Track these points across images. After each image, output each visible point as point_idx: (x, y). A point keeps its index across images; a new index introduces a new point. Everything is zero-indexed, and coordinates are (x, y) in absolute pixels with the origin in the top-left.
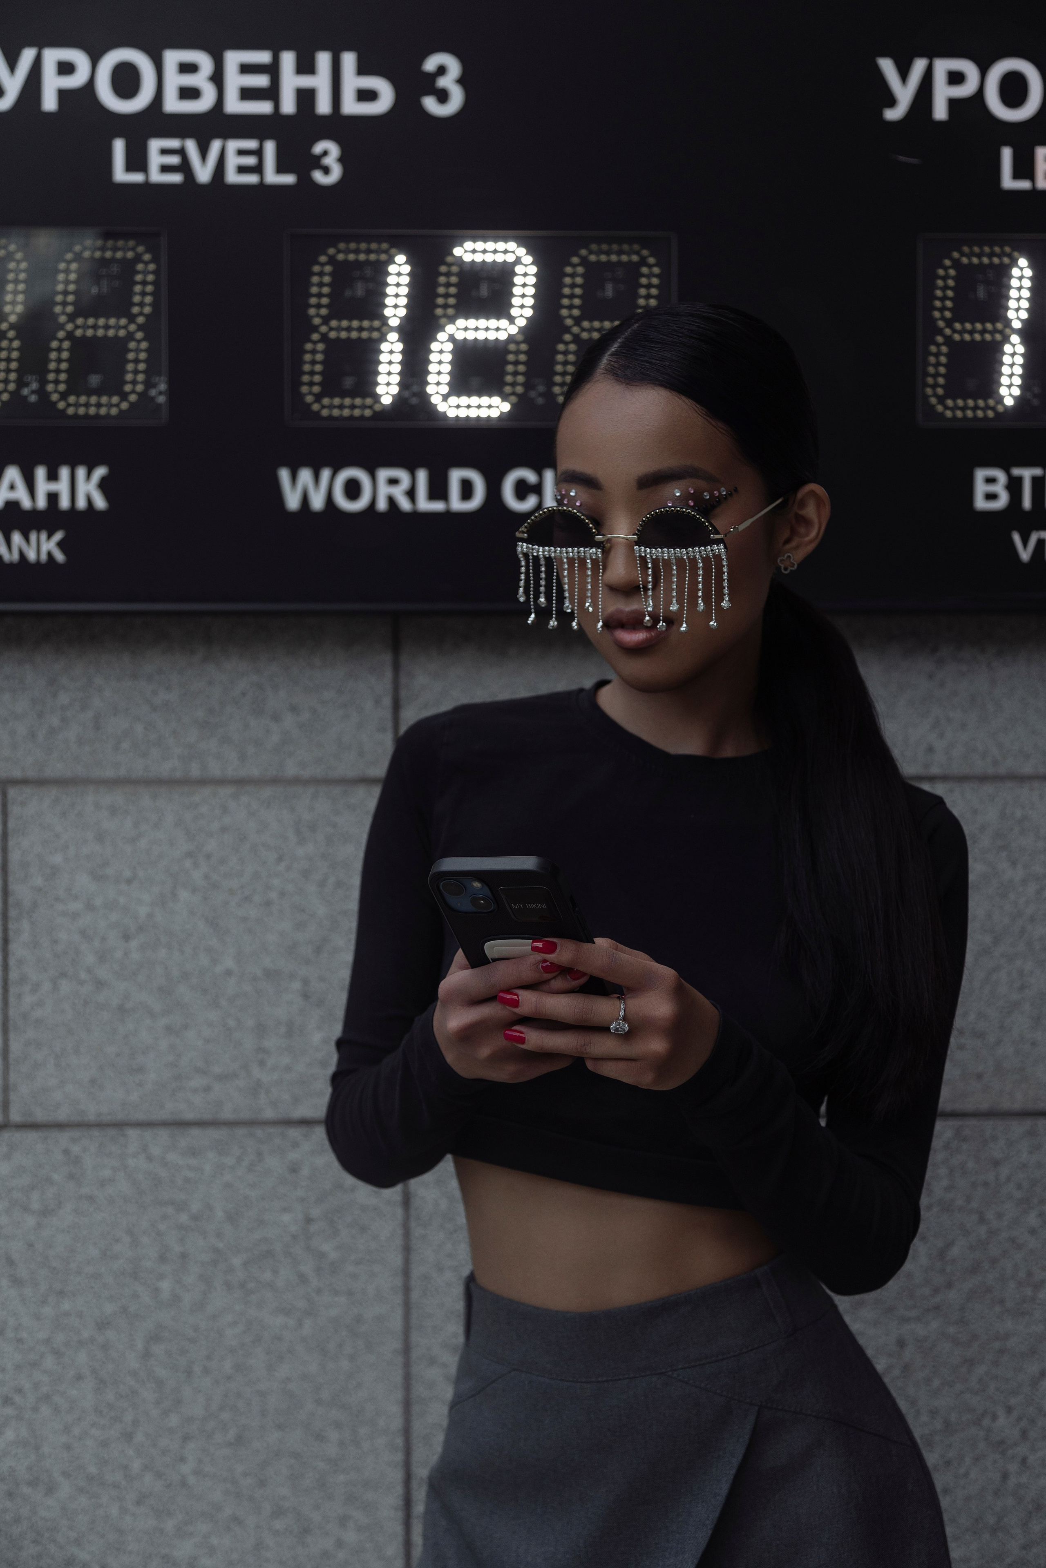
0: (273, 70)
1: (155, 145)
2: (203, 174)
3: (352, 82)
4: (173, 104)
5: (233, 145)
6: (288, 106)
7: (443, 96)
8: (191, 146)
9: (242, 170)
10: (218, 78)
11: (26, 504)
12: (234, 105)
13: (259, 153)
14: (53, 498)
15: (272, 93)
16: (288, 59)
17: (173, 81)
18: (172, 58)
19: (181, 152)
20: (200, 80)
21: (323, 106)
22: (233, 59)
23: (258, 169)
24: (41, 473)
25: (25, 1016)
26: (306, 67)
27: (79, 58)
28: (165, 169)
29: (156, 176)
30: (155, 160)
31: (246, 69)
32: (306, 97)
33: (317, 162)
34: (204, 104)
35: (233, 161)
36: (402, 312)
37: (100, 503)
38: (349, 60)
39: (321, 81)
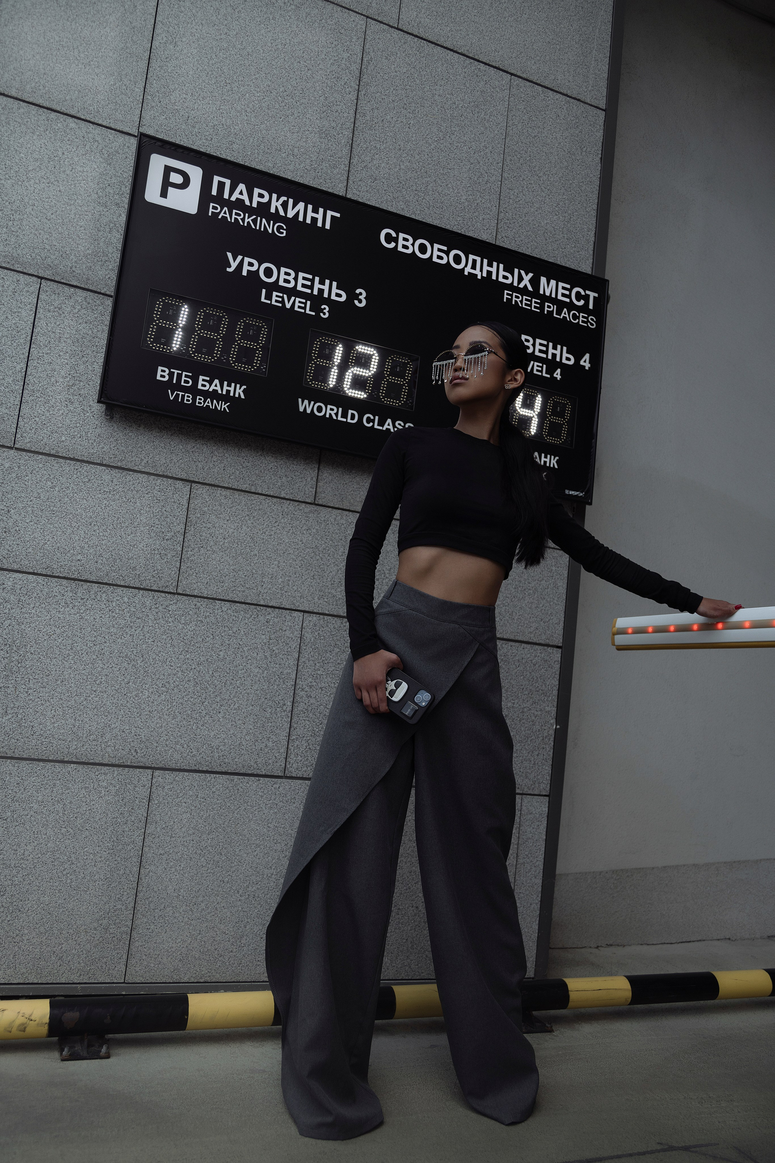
0: (312, 281)
1: (275, 294)
2: (288, 306)
3: (334, 290)
4: (281, 283)
5: (298, 299)
6: (315, 292)
7: (360, 301)
8: (285, 296)
9: (299, 307)
10: (296, 279)
11: (220, 392)
12: (299, 288)
13: (305, 304)
14: (228, 392)
15: (311, 287)
16: (317, 279)
17: (282, 276)
18: (283, 270)
19: (282, 298)
20: (291, 278)
21: (326, 295)
22: (301, 275)
23: (305, 308)
24: (226, 383)
25: (188, 558)
26: (322, 283)
27: (254, 261)
28: (276, 301)
29: (274, 303)
30: (274, 298)
31: (304, 278)
32: (321, 291)
33: (322, 311)
34: (291, 285)
35: (297, 304)
36: (339, 361)
37: (243, 397)
38: (335, 284)
39: (326, 288)
